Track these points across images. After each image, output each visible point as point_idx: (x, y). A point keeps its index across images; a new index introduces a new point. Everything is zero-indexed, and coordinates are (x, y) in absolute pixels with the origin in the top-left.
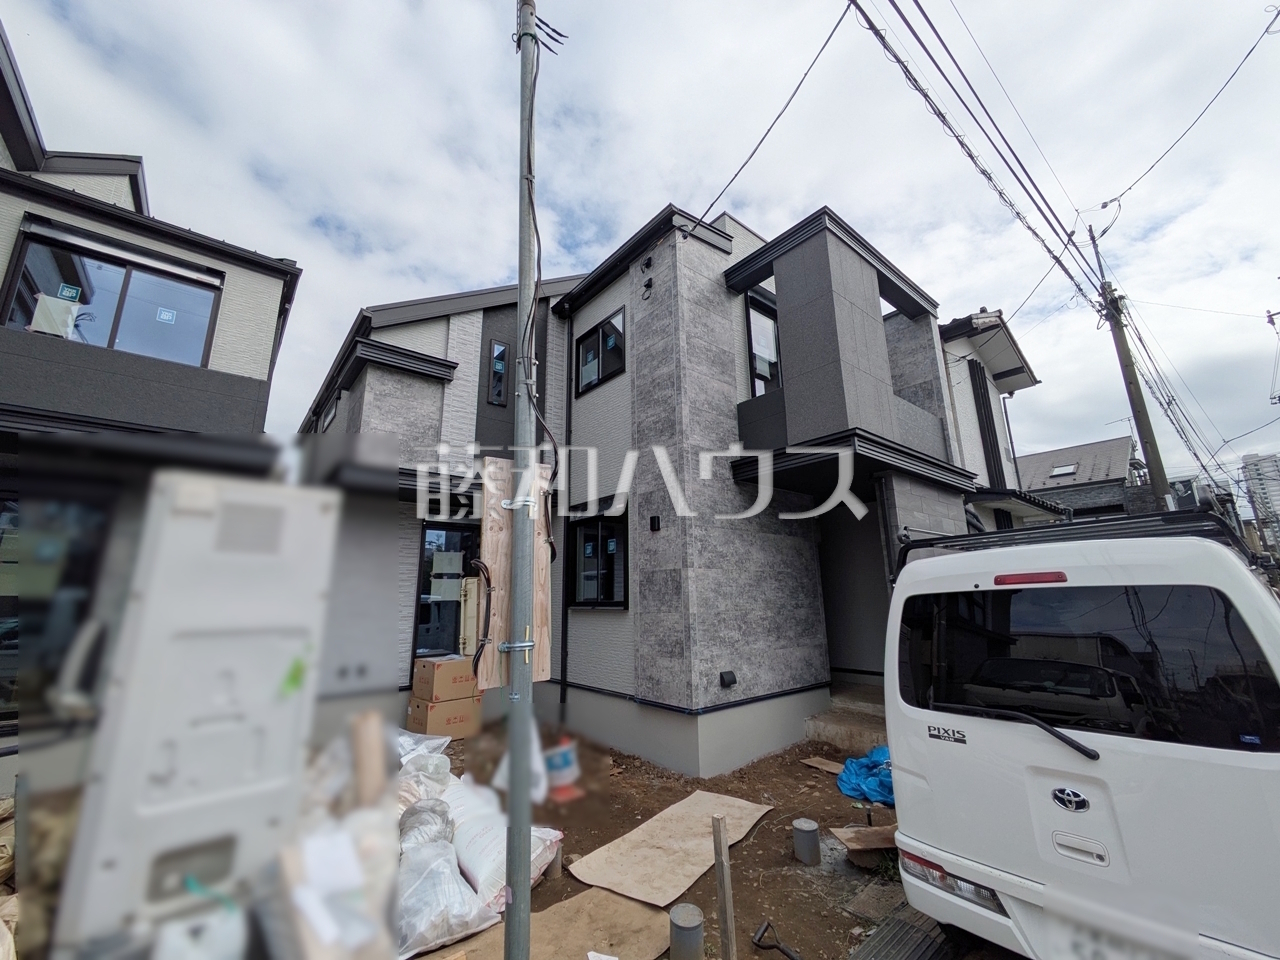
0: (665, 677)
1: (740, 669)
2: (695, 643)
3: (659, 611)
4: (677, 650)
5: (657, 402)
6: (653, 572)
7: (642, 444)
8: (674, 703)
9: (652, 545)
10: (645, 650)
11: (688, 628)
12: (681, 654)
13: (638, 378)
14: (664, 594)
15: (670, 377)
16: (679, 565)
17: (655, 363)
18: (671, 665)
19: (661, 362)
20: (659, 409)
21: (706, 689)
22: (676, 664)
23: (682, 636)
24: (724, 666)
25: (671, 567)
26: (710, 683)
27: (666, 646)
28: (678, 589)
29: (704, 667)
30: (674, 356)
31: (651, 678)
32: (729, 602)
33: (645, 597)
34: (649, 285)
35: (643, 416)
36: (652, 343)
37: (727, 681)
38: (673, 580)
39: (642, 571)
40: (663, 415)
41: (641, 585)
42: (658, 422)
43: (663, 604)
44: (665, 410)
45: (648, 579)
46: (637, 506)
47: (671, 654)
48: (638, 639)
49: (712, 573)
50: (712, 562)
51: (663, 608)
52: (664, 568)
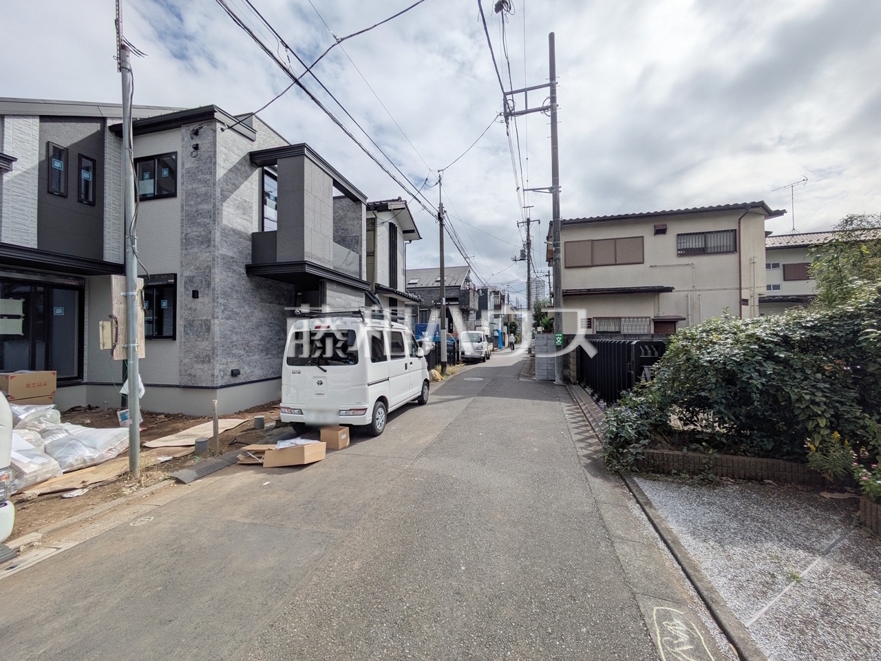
0: (199, 373)
1: (243, 368)
2: (217, 355)
3: (196, 340)
4: (207, 359)
5: (199, 224)
6: (193, 321)
7: (188, 247)
8: (204, 385)
9: (193, 305)
10: (186, 361)
11: (213, 349)
12: (209, 362)
13: (186, 205)
14: (200, 332)
15: (209, 212)
16: (210, 318)
17: (199, 200)
18: (202, 367)
19: (203, 201)
20: (200, 229)
21: (222, 377)
22: (206, 366)
23: (210, 353)
24: (234, 367)
25: (205, 318)
26: (225, 374)
27: (200, 358)
28: (209, 329)
29: (222, 367)
30: (212, 200)
31: (190, 375)
32: (239, 336)
33: (187, 334)
34: (196, 147)
35: (189, 230)
36: (197, 186)
37: (235, 373)
38: (205, 325)
39: (186, 319)
40: (203, 233)
41: (185, 326)
42: (199, 236)
43: (199, 337)
44: (204, 231)
45: (190, 324)
46: (183, 282)
47: (203, 362)
48: (183, 355)
49: (229, 322)
50: (230, 317)
51: (199, 339)
52: (200, 318)
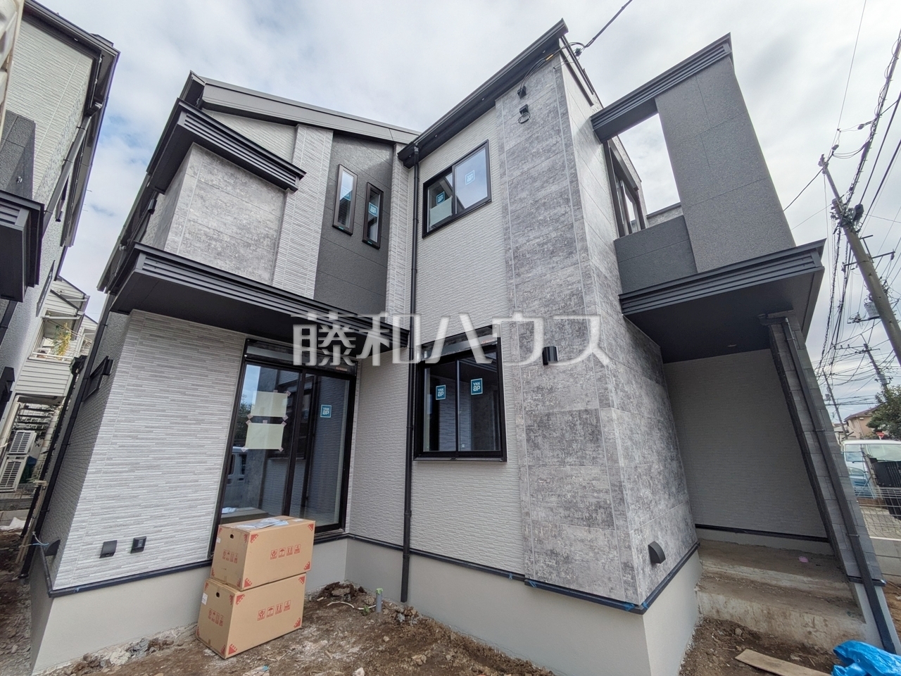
0: (579, 553)
3: (563, 463)
4: (600, 516)
5: (543, 223)
6: (548, 415)
7: (522, 270)
8: (601, 591)
9: (545, 381)
10: (540, 514)
11: (618, 488)
12: (609, 522)
13: (512, 203)
14: (570, 443)
15: (562, 194)
16: (595, 404)
17: (538, 184)
18: (590, 537)
19: (547, 181)
20: (545, 231)
21: (643, 571)
22: (600, 536)
23: (609, 498)
25: (580, 406)
26: (644, 562)
27: (578, 510)
28: (595, 434)
29: (638, 540)
30: (567, 172)
31: (553, 553)
32: (639, 452)
33: (536, 446)
34: (525, 111)
35: (522, 240)
36: (531, 165)
37: (655, 555)
38: (584, 424)
39: (529, 413)
40: (554, 235)
41: (529, 429)
42: (546, 243)
43: (569, 454)
44: (556, 230)
45: (540, 425)
46: (517, 337)
47: (590, 522)
48: (526, 498)
49: (626, 416)
50: (624, 403)
51: (569, 459)
52: (568, 409)
